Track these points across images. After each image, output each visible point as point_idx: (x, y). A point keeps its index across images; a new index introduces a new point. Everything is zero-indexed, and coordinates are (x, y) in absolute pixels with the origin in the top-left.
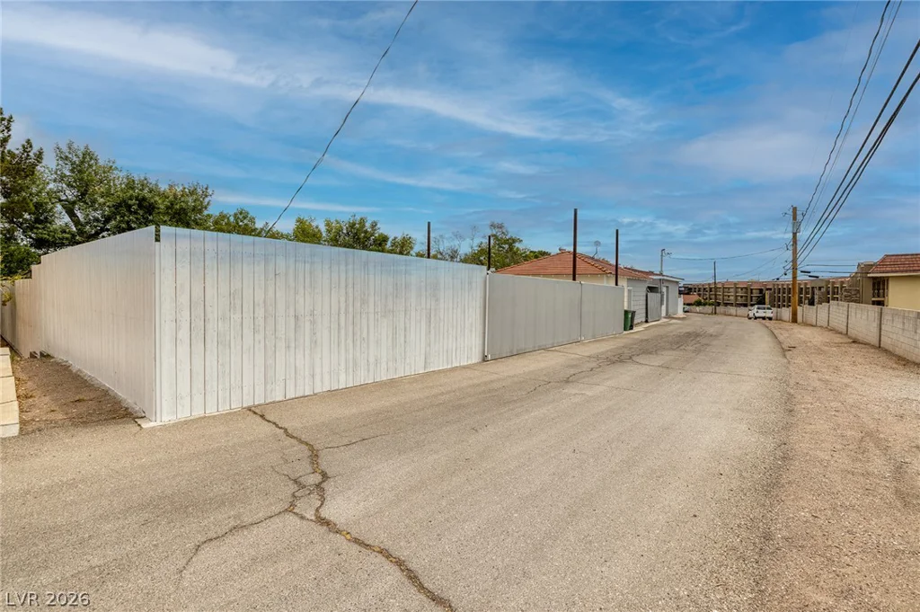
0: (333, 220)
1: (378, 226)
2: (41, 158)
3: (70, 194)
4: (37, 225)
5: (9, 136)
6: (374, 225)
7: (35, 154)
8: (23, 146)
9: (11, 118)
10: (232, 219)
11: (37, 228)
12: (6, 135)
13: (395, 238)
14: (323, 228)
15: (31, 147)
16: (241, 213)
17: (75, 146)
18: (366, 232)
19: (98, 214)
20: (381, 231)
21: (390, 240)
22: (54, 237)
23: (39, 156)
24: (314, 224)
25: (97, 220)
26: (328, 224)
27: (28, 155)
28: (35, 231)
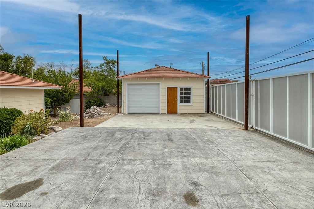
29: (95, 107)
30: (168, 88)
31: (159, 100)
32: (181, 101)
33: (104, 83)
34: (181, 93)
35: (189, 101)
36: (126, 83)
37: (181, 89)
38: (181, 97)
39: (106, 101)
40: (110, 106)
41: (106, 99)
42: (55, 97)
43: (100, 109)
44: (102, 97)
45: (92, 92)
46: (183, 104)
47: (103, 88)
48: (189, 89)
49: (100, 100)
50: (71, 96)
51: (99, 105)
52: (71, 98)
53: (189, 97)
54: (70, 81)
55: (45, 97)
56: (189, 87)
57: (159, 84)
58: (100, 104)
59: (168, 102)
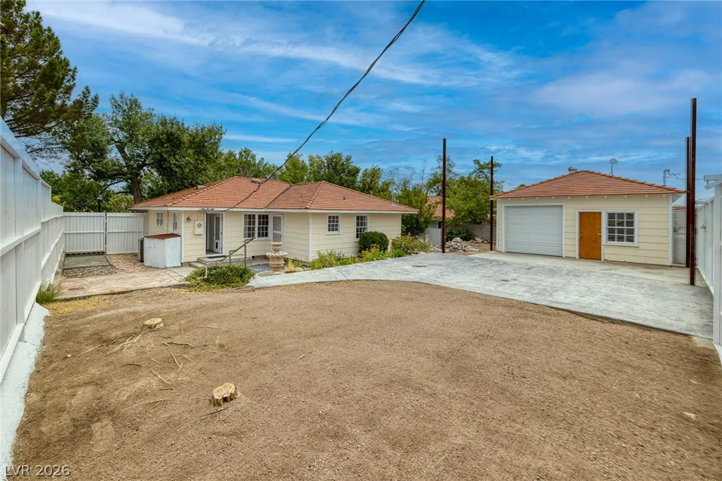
0: (315, 156)
1: (352, 160)
2: (97, 103)
3: (121, 135)
4: (94, 160)
5: (74, 84)
6: (348, 159)
7: (92, 99)
8: (83, 92)
9: (76, 69)
10: (238, 157)
11: (94, 162)
12: (72, 83)
13: (366, 170)
14: (307, 163)
15: (89, 93)
16: (245, 152)
17: (125, 96)
18: (343, 164)
19: (140, 152)
20: (353, 165)
21: (361, 171)
22: (106, 168)
23: (96, 100)
24: (301, 159)
25: (139, 156)
26: (311, 159)
27: (87, 100)
28: (92, 164)
29: (459, 239)
30: (581, 214)
31: (562, 234)
32: (611, 238)
33: (472, 204)
34: (611, 223)
35: (631, 239)
36: (504, 205)
37: (611, 216)
38: (611, 231)
39: (476, 232)
40: (483, 242)
41: (476, 230)
42: (408, 224)
43: (464, 243)
44: (471, 226)
45: (454, 218)
46: (616, 243)
47: (470, 212)
48: (631, 216)
49: (467, 231)
50: (428, 222)
51: (465, 239)
52: (426, 227)
53: (631, 232)
54: (427, 202)
55: (402, 224)
56: (630, 211)
57: (562, 206)
58: (468, 237)
59: (581, 239)
